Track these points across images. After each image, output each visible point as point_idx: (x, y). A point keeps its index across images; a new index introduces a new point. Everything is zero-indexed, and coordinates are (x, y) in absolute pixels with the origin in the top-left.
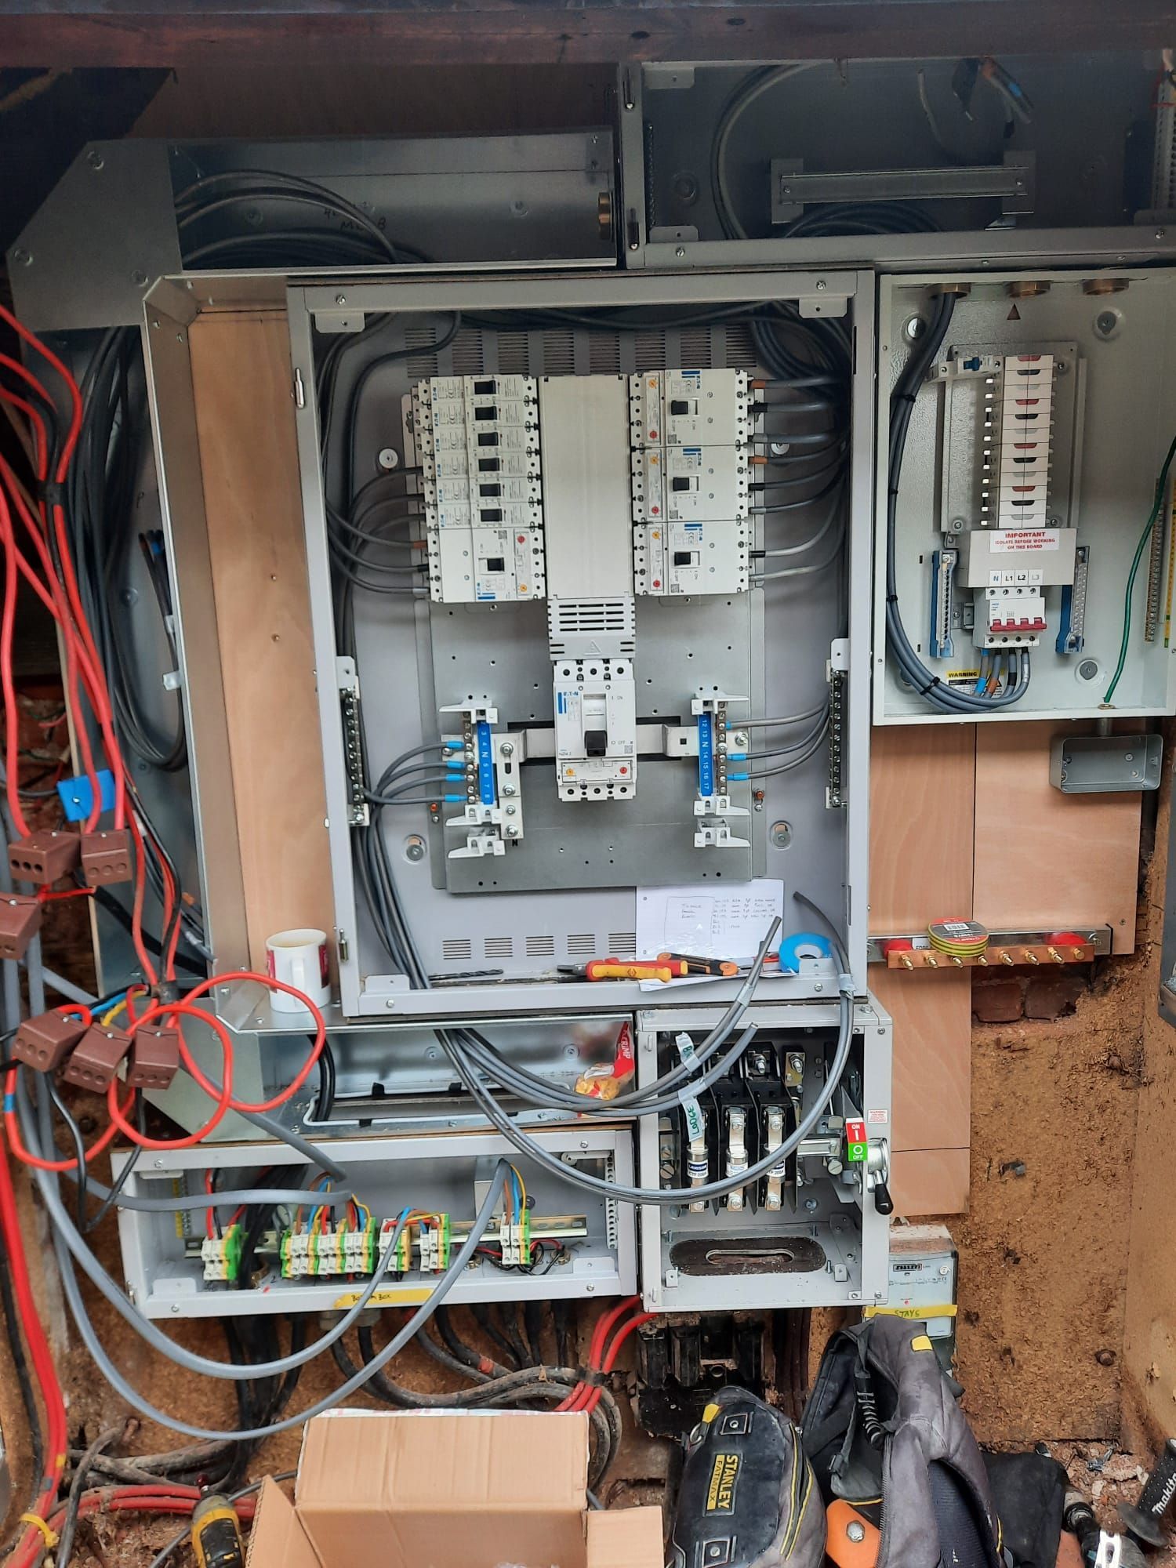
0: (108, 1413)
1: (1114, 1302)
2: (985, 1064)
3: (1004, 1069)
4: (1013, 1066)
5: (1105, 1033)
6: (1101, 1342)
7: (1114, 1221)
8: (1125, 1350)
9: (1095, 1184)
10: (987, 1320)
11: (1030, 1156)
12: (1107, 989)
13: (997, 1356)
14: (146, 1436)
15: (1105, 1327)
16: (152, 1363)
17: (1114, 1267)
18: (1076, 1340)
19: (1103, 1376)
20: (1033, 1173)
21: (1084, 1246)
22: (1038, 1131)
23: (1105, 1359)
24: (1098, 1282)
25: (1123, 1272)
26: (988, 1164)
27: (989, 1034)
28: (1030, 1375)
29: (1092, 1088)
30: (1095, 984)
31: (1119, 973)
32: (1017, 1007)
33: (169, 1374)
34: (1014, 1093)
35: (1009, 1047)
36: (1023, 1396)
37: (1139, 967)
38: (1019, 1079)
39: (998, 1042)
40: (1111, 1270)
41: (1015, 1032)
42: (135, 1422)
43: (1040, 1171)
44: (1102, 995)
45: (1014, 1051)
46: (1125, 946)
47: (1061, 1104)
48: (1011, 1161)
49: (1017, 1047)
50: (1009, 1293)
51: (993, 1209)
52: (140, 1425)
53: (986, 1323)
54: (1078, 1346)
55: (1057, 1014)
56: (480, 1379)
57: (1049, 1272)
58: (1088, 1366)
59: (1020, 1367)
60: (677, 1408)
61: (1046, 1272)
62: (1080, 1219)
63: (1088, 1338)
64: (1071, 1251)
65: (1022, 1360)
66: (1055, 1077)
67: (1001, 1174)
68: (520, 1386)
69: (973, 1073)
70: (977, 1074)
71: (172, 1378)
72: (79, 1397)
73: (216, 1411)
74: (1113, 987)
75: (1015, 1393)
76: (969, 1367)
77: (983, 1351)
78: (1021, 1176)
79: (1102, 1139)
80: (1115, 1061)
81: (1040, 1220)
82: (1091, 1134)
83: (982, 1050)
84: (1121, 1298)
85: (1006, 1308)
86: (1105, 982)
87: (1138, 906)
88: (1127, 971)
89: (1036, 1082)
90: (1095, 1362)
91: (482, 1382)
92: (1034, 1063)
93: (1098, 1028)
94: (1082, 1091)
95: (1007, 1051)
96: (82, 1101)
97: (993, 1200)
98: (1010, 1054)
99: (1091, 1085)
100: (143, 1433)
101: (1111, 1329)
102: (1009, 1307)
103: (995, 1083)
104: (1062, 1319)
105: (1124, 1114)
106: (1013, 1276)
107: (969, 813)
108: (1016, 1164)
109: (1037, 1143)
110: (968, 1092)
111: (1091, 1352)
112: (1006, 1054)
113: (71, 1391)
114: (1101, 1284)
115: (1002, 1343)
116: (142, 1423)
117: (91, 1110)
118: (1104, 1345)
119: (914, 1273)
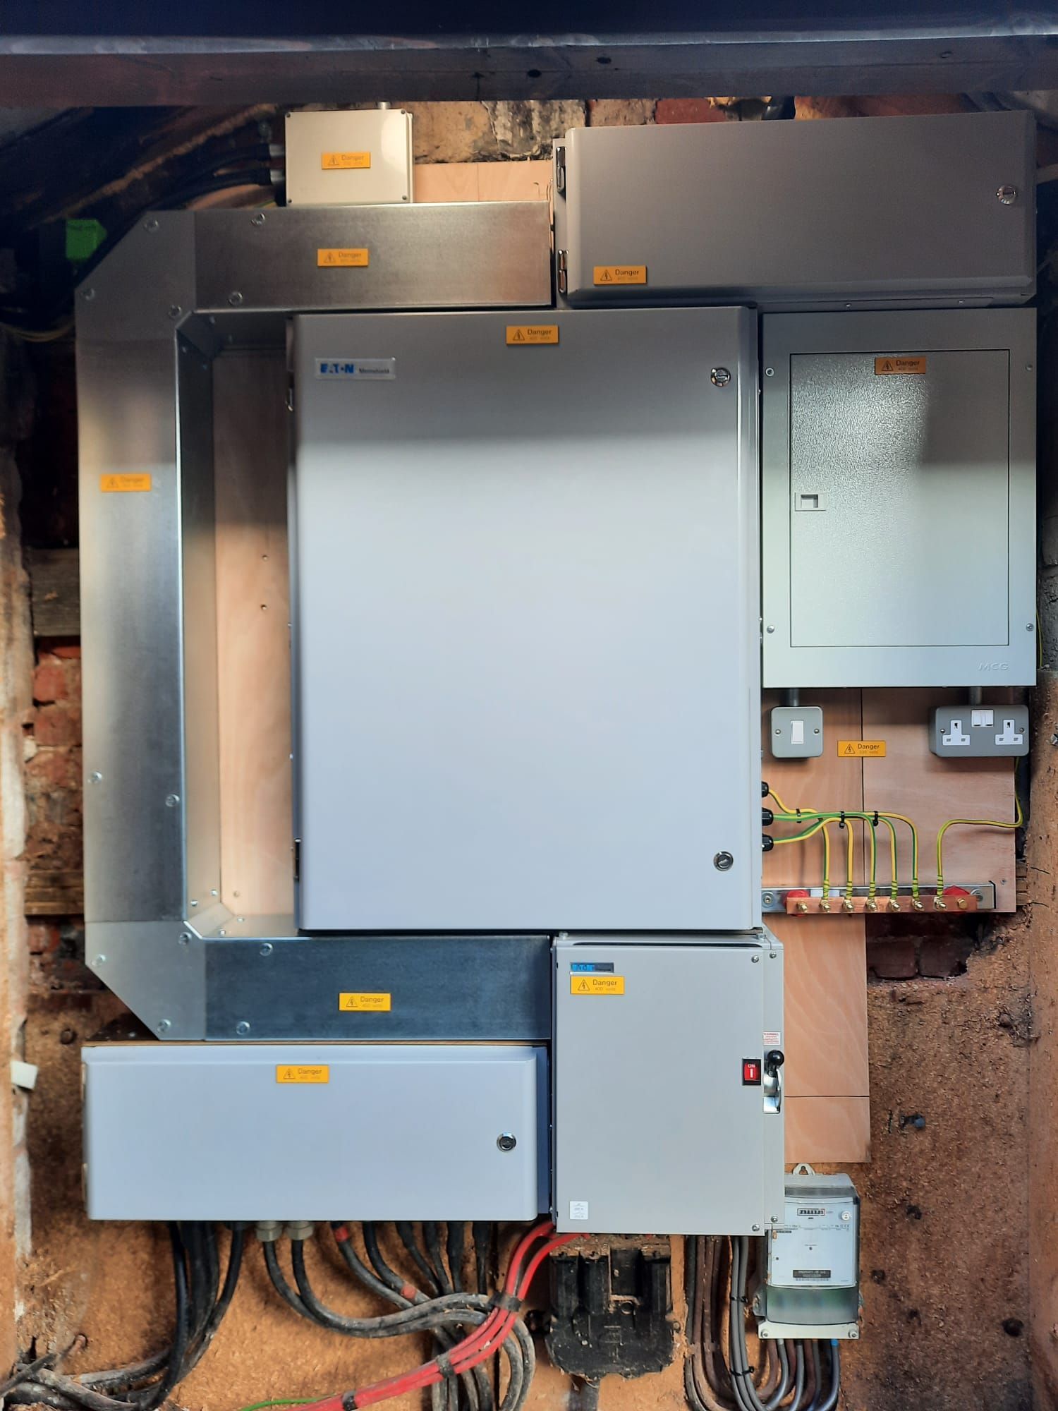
0: (59, 1327)
1: (1018, 1267)
2: (881, 1015)
3: (900, 1021)
4: (908, 1019)
5: (995, 991)
6: (1007, 1310)
7: (1012, 1180)
8: (1031, 1318)
9: (992, 1142)
10: (893, 1279)
11: (929, 1110)
12: (994, 948)
13: (904, 1318)
14: (91, 1354)
15: (1010, 1294)
16: (104, 1275)
17: (1014, 1229)
18: (983, 1306)
19: (1012, 1348)
20: (931, 1127)
21: (984, 1206)
22: (935, 1085)
23: (1012, 1328)
24: (1000, 1244)
25: (1024, 1235)
26: (888, 1117)
27: (884, 989)
28: (938, 1341)
29: (984, 1044)
30: (983, 944)
31: (1004, 932)
32: (912, 964)
33: (119, 1288)
34: (911, 1046)
35: (904, 1000)
36: (932, 1365)
37: (1023, 928)
38: (915, 1032)
39: (893, 994)
40: (1012, 1233)
41: (909, 986)
42: (82, 1338)
43: (939, 1125)
44: (990, 954)
45: (909, 1004)
46: (1008, 904)
47: (956, 1059)
48: (910, 1114)
49: (911, 1000)
50: (914, 1252)
51: (895, 1164)
52: (87, 1341)
53: (892, 1283)
54: (984, 1313)
55: (949, 973)
56: (402, 1304)
57: (952, 1231)
58: (996, 1335)
59: (927, 1332)
60: (588, 1345)
61: (949, 1230)
62: (979, 1177)
63: (995, 1305)
64: (972, 1210)
65: (929, 1325)
66: (949, 1032)
67: (902, 1127)
68: (439, 1312)
69: (870, 1024)
70: (875, 1026)
71: (120, 1292)
72: (34, 1308)
73: (158, 1330)
74: (1000, 947)
75: (924, 1360)
76: (877, 1328)
77: (889, 1313)
78: (921, 1129)
79: (997, 1096)
80: (1006, 1018)
81: (941, 1177)
82: (986, 1091)
83: (878, 1003)
84: (1024, 1263)
85: (911, 1267)
86: (991, 941)
87: (1017, 869)
88: (1011, 931)
89: (931, 1036)
90: (1003, 1332)
91: (404, 1308)
92: (927, 1017)
93: (988, 986)
94: (975, 1047)
95: (902, 1004)
96: (66, 1013)
97: (895, 1154)
98: (905, 1007)
99: (984, 1042)
100: (88, 1350)
101: (1016, 1296)
102: (914, 1266)
103: (893, 1034)
104: (967, 1282)
105: (1017, 1072)
106: (917, 1233)
107: (858, 776)
108: (916, 1117)
109: (935, 1098)
110: (866, 1042)
111: (998, 1321)
112: (901, 1006)
113: (27, 1300)
114: (1003, 1247)
115: (908, 1304)
116: (89, 1339)
117: (73, 1022)
118: (1011, 1313)
119: (816, 1218)
